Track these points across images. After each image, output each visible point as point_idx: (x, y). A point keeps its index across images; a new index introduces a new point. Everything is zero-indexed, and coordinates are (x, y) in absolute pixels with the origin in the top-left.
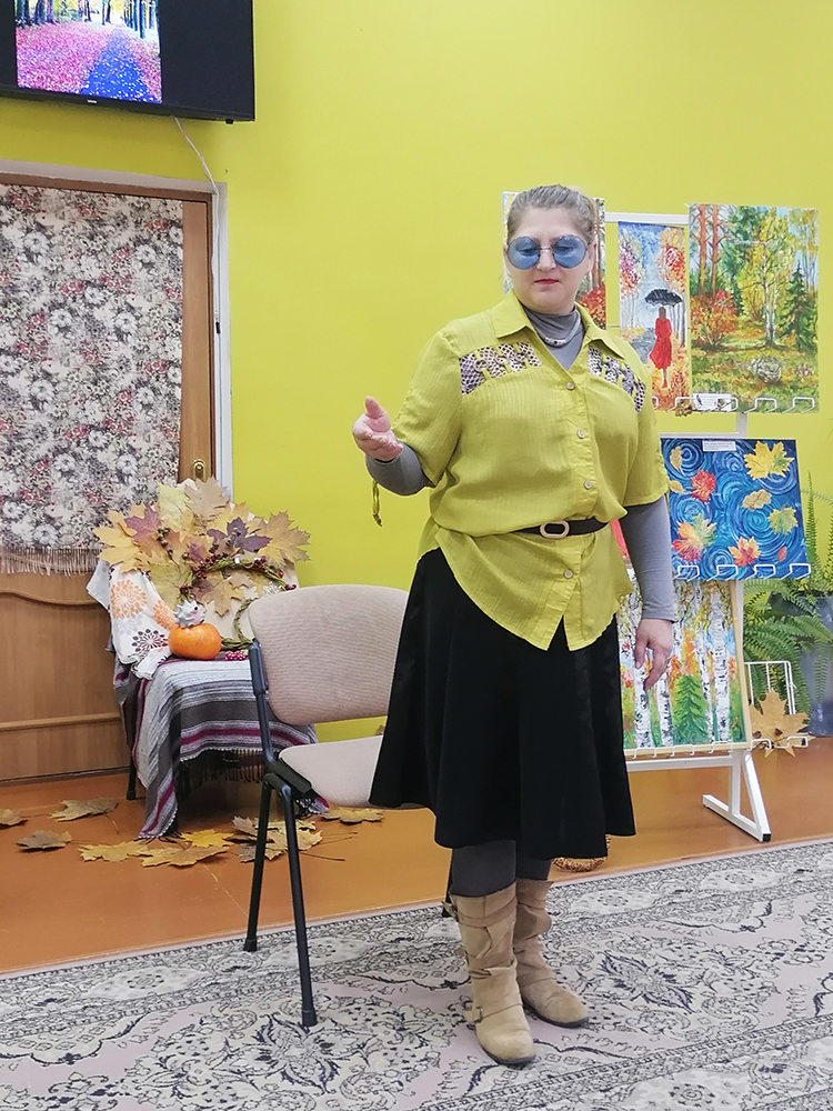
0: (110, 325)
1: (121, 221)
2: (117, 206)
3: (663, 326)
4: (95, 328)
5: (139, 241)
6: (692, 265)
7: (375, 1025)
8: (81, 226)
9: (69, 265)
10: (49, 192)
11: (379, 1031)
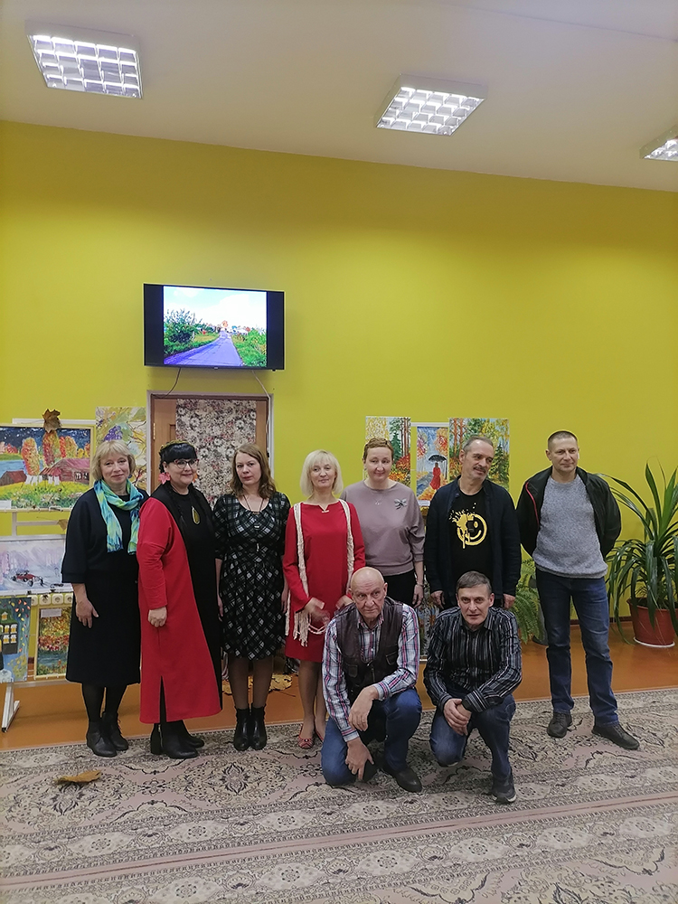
0: (224, 454)
1: (230, 411)
2: (228, 405)
3: (437, 470)
4: (217, 455)
5: (237, 419)
6: (450, 444)
8: (214, 414)
9: (208, 430)
10: (200, 401)
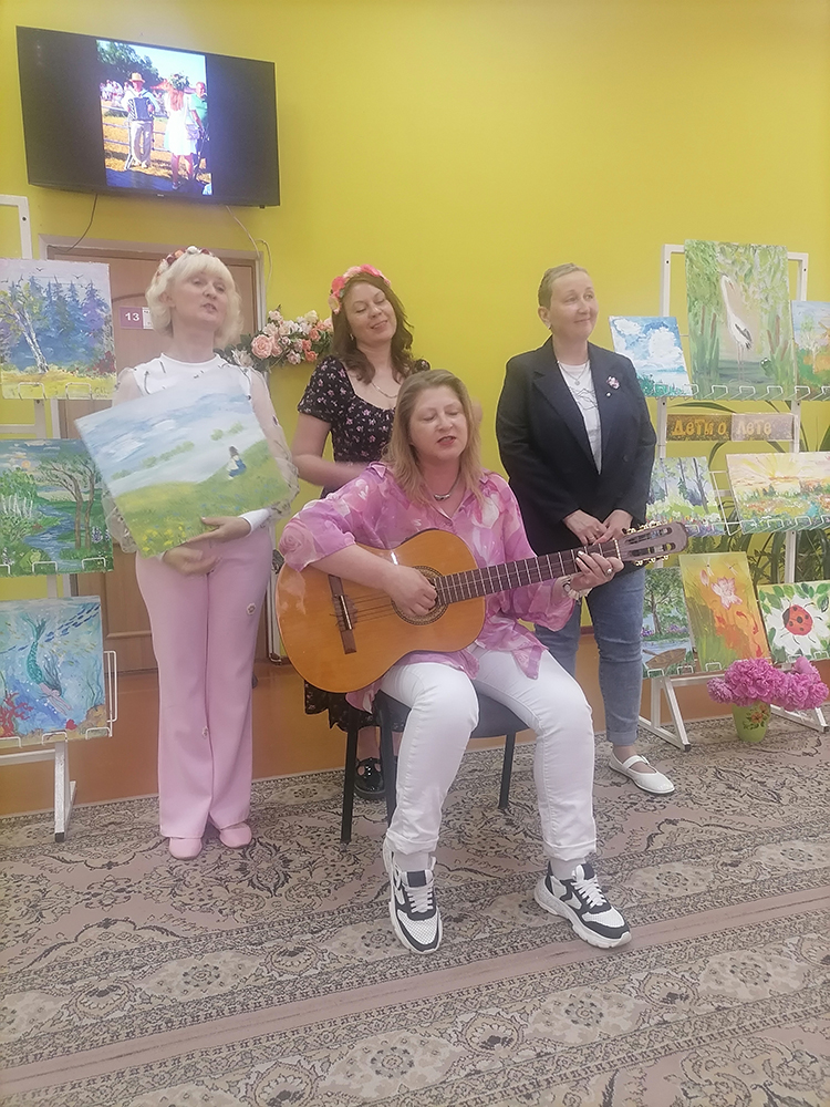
7: (326, 848)
11: (327, 853)
